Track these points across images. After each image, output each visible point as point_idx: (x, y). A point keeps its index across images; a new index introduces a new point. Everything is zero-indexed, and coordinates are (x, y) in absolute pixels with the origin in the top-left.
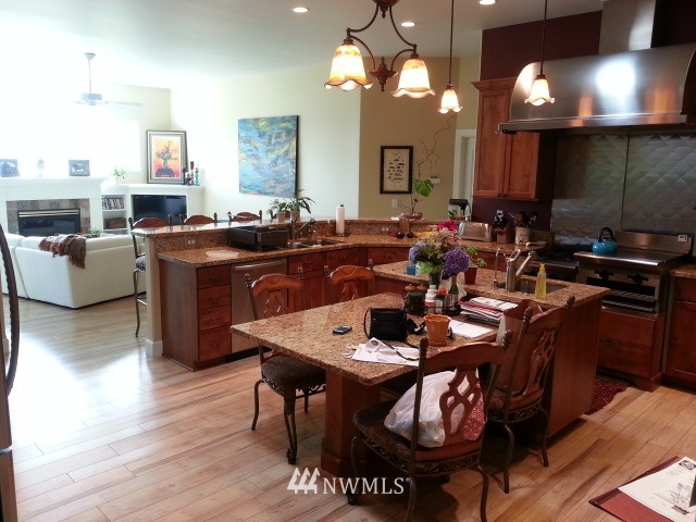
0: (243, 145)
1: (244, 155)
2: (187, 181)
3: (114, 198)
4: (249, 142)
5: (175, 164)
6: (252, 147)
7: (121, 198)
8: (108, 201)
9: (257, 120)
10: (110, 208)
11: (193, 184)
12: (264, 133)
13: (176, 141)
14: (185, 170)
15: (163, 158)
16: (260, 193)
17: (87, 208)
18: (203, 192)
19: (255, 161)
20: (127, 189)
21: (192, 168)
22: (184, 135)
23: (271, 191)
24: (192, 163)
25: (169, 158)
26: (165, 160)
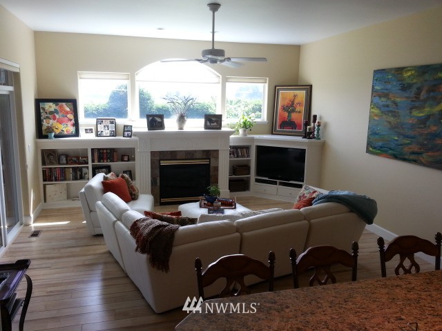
0: (377, 100)
1: (376, 111)
2: (308, 135)
3: (241, 148)
4: (386, 96)
5: (298, 117)
6: (389, 103)
7: (247, 148)
8: (236, 150)
9: (400, 70)
10: (238, 157)
11: (314, 138)
12: (410, 86)
13: (302, 94)
14: (307, 124)
15: (287, 111)
16: (395, 157)
17: (217, 158)
18: (323, 147)
19: (392, 119)
20: (253, 140)
21: (314, 121)
22: (309, 89)
23: (412, 157)
24: (315, 117)
25: (293, 111)
26: (289, 113)
